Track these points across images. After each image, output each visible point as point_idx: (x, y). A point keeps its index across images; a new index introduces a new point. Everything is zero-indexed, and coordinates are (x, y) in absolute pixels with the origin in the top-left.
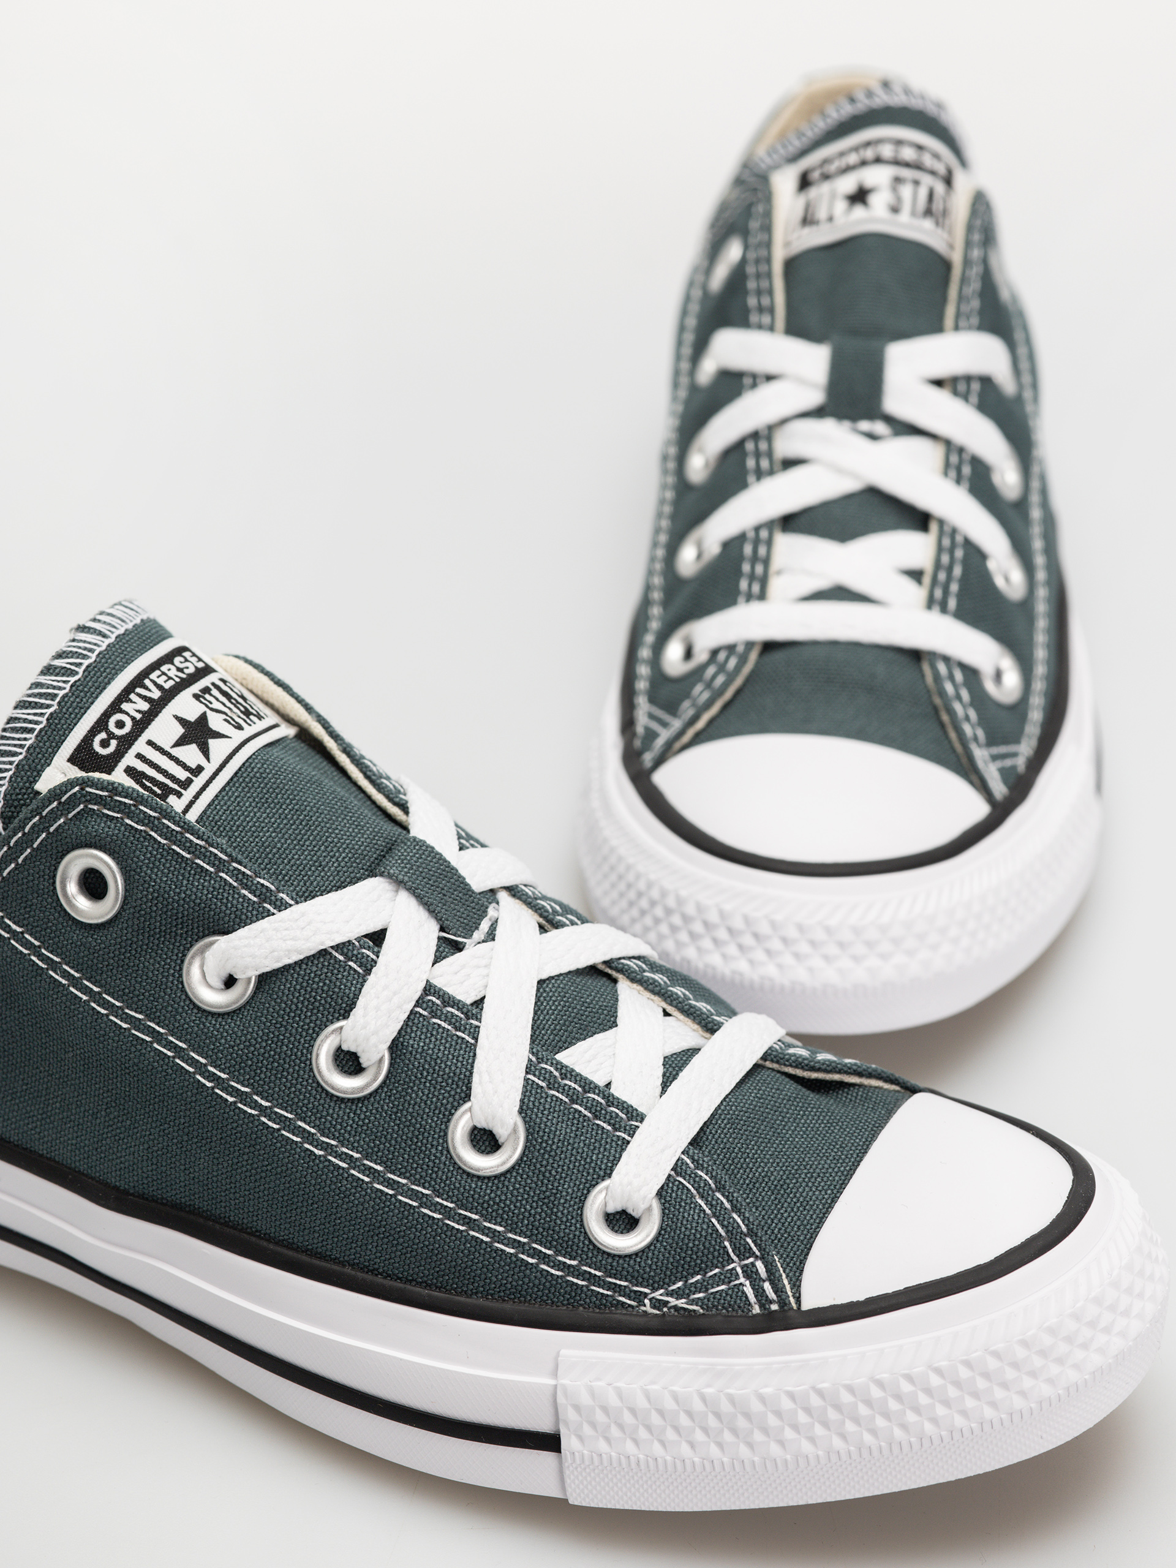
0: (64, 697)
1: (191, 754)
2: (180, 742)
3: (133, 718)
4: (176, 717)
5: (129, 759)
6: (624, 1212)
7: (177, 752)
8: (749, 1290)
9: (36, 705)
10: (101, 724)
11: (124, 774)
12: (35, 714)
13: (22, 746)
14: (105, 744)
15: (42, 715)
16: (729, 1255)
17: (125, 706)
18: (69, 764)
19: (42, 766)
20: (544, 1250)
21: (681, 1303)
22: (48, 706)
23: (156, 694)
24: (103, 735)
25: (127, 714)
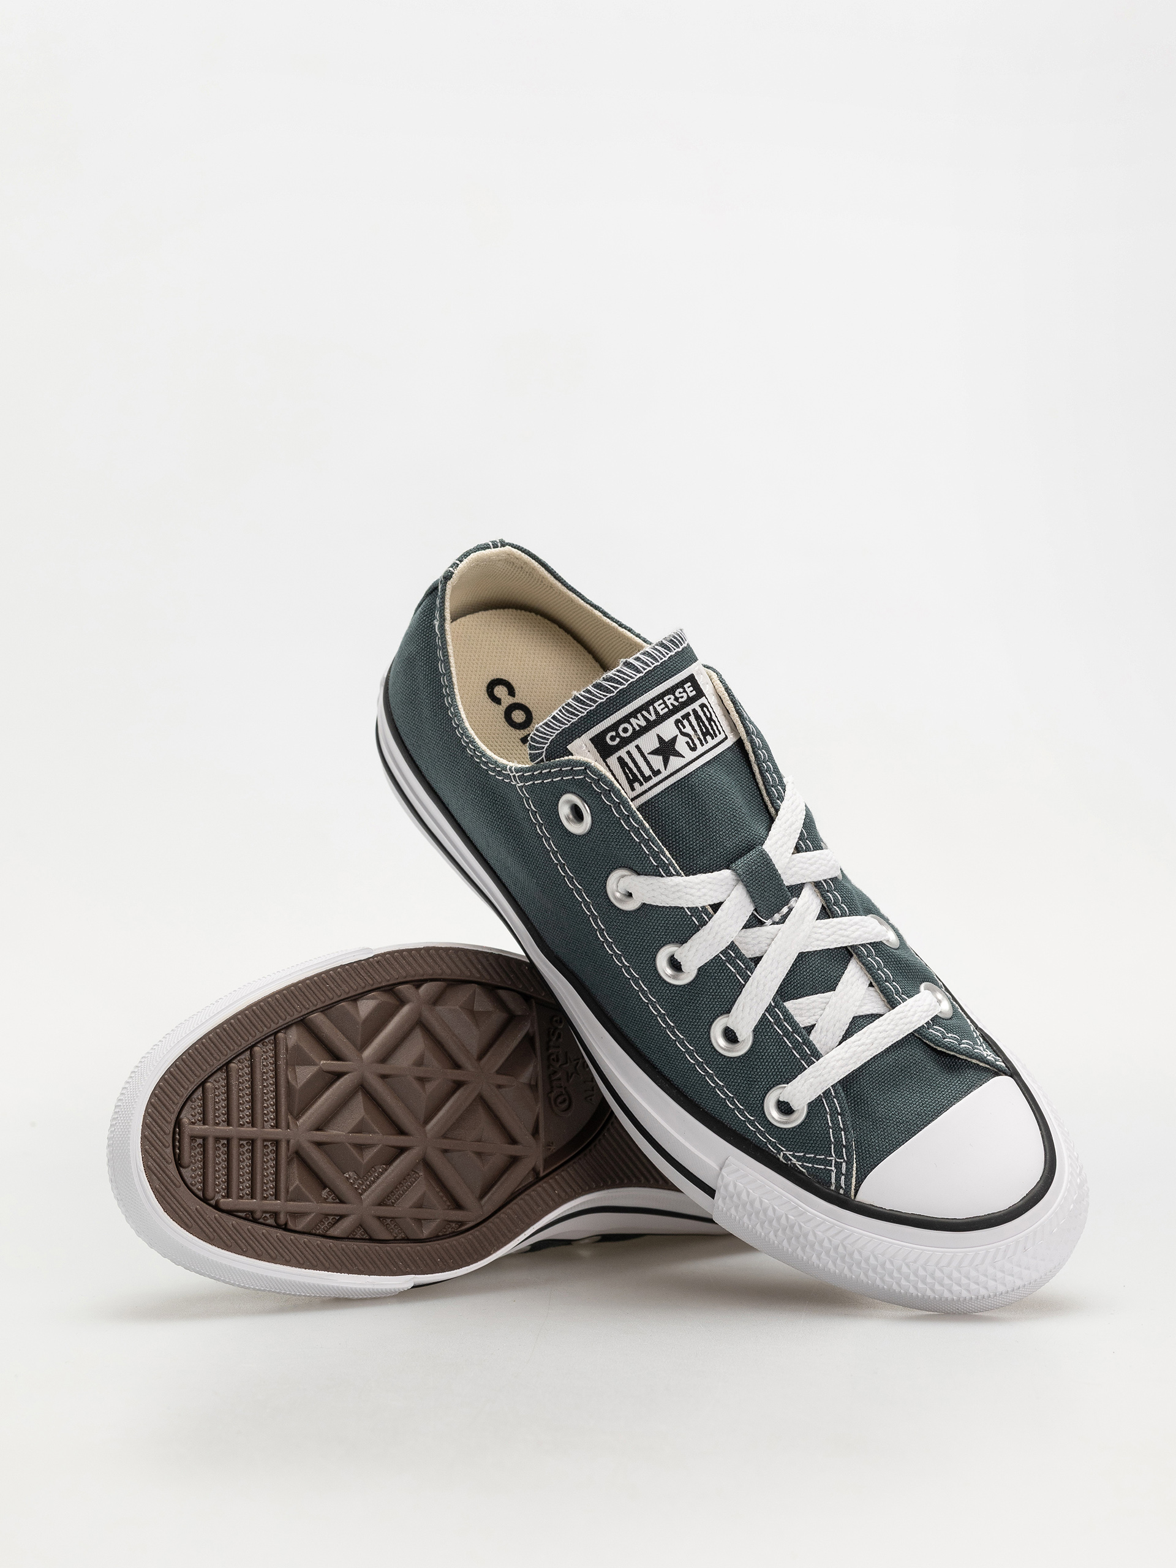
0: (601, 703)
1: (657, 761)
2: (654, 752)
3: (634, 729)
4: (658, 736)
5: (622, 753)
6: (787, 1104)
7: (650, 758)
8: (833, 1175)
9: (583, 703)
10: (615, 727)
11: (617, 760)
12: (581, 708)
13: (569, 721)
14: (613, 738)
15: (585, 709)
16: (831, 1153)
17: (633, 720)
18: (590, 742)
19: (576, 736)
20: (739, 1105)
21: (798, 1164)
22: (591, 706)
23: (653, 717)
24: (614, 733)
25: (632, 725)
